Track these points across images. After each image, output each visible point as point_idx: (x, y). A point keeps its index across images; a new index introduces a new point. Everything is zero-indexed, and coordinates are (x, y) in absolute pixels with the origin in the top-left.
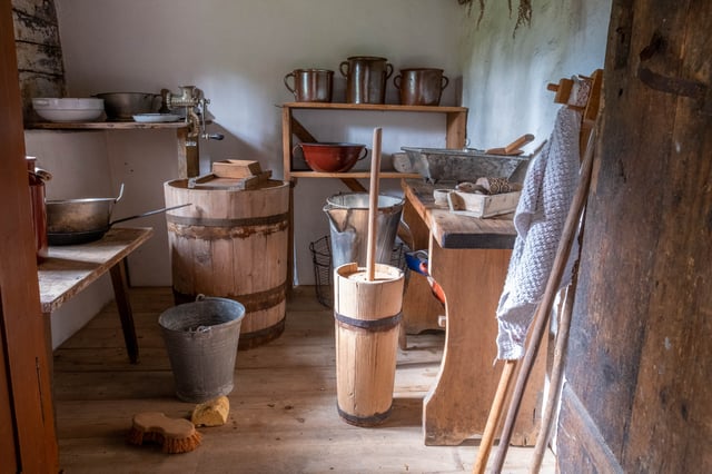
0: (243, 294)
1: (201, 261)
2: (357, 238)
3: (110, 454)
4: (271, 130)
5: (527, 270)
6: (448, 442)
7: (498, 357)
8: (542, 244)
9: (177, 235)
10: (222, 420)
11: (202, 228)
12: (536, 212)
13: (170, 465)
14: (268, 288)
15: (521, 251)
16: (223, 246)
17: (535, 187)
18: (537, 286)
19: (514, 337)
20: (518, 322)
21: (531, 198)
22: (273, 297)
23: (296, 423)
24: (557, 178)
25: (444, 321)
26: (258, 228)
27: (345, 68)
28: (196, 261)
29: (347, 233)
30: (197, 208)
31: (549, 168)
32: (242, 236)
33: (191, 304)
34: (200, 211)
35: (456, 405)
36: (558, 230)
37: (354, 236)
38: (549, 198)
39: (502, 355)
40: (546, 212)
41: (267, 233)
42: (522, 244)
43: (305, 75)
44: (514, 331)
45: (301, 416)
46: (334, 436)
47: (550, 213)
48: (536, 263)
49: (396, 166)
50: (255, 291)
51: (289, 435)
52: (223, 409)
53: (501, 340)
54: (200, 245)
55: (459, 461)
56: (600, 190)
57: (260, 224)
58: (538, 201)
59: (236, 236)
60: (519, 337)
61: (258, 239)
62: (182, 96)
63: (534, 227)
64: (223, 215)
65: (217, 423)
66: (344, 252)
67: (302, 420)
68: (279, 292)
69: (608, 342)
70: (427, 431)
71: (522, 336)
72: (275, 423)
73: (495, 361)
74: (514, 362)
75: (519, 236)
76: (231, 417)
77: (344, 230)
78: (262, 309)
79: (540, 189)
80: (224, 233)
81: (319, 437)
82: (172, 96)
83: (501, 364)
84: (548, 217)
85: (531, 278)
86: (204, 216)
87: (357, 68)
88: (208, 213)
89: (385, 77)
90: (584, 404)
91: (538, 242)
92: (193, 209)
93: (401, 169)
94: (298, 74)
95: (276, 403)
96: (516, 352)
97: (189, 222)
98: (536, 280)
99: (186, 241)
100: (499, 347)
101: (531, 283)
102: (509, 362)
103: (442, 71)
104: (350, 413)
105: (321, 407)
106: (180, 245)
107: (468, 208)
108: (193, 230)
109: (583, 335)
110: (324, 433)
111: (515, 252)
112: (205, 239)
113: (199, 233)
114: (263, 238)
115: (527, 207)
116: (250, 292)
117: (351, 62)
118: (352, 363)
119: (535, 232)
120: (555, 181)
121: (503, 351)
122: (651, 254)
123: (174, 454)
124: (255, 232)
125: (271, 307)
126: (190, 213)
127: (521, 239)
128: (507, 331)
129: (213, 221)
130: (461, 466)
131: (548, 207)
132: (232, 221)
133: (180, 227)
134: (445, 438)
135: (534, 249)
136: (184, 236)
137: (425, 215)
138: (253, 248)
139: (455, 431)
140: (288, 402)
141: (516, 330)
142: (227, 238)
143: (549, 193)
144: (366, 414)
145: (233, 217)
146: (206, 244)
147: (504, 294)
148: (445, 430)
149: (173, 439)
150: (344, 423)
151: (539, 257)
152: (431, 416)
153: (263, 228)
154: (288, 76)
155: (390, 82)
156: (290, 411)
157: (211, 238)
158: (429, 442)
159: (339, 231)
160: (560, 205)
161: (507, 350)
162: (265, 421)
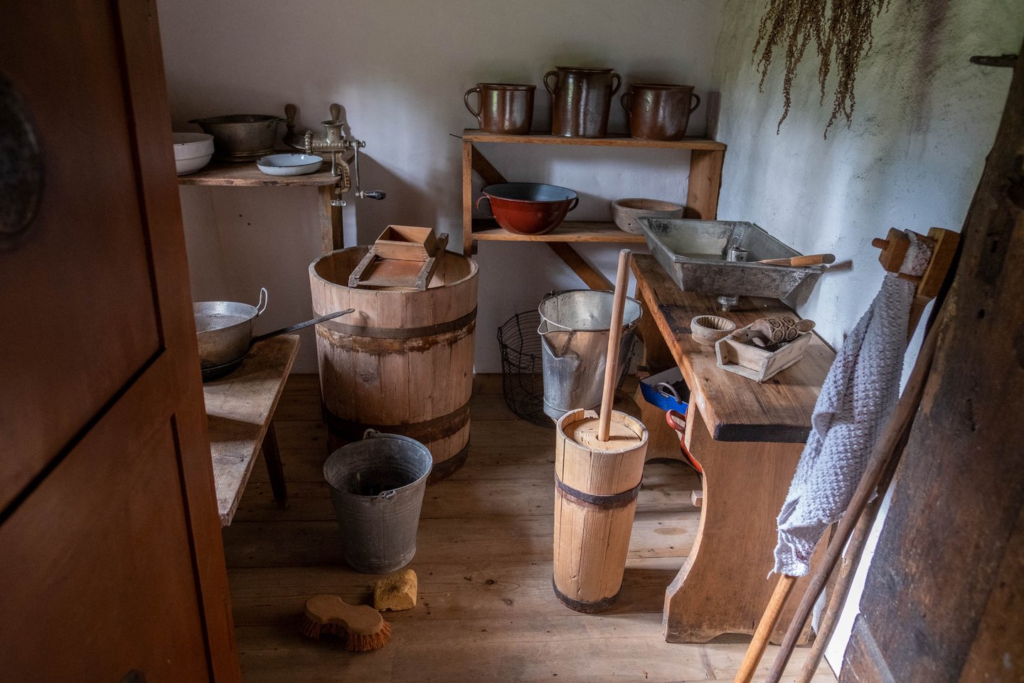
0: (421, 420)
1: (366, 380)
2: (580, 366)
3: (284, 651)
4: (442, 164)
5: (824, 482)
6: (694, 639)
7: (775, 570)
8: (846, 451)
9: (332, 345)
10: (412, 603)
11: (367, 339)
12: (843, 410)
13: (358, 667)
14: (452, 411)
15: (818, 451)
16: (396, 363)
17: (844, 377)
18: (835, 502)
19: (798, 553)
20: (804, 537)
21: (838, 393)
22: (457, 420)
23: (503, 606)
24: (874, 370)
25: (700, 501)
26: (441, 338)
27: (551, 80)
28: (360, 380)
29: (568, 358)
30: (361, 313)
31: (864, 353)
32: (421, 349)
33: (358, 444)
34: (365, 318)
35: (708, 599)
36: (870, 435)
37: (576, 363)
38: (861, 395)
39: (780, 568)
40: (856, 411)
41: (452, 342)
42: (820, 443)
43: (495, 94)
44: (799, 547)
45: (510, 596)
46: (553, 626)
47: (861, 413)
48: (836, 474)
49: (618, 222)
50: (435, 416)
51: (497, 624)
52: (411, 588)
53: (780, 552)
54: (365, 360)
55: (708, 665)
56: (935, 416)
57: (444, 332)
58: (846, 395)
59: (412, 349)
60: (804, 554)
61: (442, 351)
62: (326, 136)
63: (837, 428)
64: (396, 324)
65: (405, 606)
66: (561, 381)
67: (510, 602)
68: (465, 412)
69: (926, 606)
70: (670, 626)
71: (808, 553)
72: (477, 606)
73: (770, 573)
74: (794, 579)
75: (814, 430)
76: (420, 595)
77: (563, 355)
78: (443, 437)
79: (851, 379)
80: (397, 346)
81: (534, 628)
82: (312, 137)
83: (776, 577)
84: (857, 418)
85: (829, 492)
86: (370, 324)
87: (571, 81)
88: (376, 320)
89: (610, 92)
90: (884, 656)
91: (841, 449)
92: (356, 315)
93: (626, 228)
94: (484, 91)
95: (474, 575)
96: (799, 569)
97: (349, 331)
98: (834, 496)
99: (344, 354)
100: (776, 560)
101: (827, 497)
102: (787, 576)
103: (692, 88)
104: (571, 596)
105: (532, 582)
106: (336, 358)
107: (741, 362)
108: (355, 341)
109: (891, 575)
110: (539, 622)
111: (808, 448)
112: (372, 353)
113: (363, 346)
114: (447, 350)
115: (831, 405)
116: (429, 419)
117: (562, 74)
118: (577, 543)
119: (839, 434)
120: (871, 374)
121: (782, 565)
122: (998, 544)
123: (360, 652)
124: (438, 343)
125: (454, 433)
126: (352, 320)
127: (818, 436)
128: (790, 545)
129: (382, 331)
130: (711, 674)
131: (858, 406)
132: (409, 330)
133: (336, 336)
134: (691, 634)
135: (835, 457)
136: (342, 347)
137: (681, 360)
138: (434, 362)
139: (705, 627)
140: (489, 573)
141: (801, 546)
142: (401, 352)
143: (861, 387)
144: (591, 598)
145: (409, 326)
146: (374, 359)
147: (789, 499)
148: (692, 627)
149: (359, 636)
150: (563, 607)
151: (841, 468)
152: (677, 611)
153: (448, 336)
154: (469, 92)
155: (615, 101)
156: (493, 587)
157: (380, 352)
158: (671, 638)
159: (556, 356)
160: (875, 405)
161: (787, 564)
162: (464, 602)
